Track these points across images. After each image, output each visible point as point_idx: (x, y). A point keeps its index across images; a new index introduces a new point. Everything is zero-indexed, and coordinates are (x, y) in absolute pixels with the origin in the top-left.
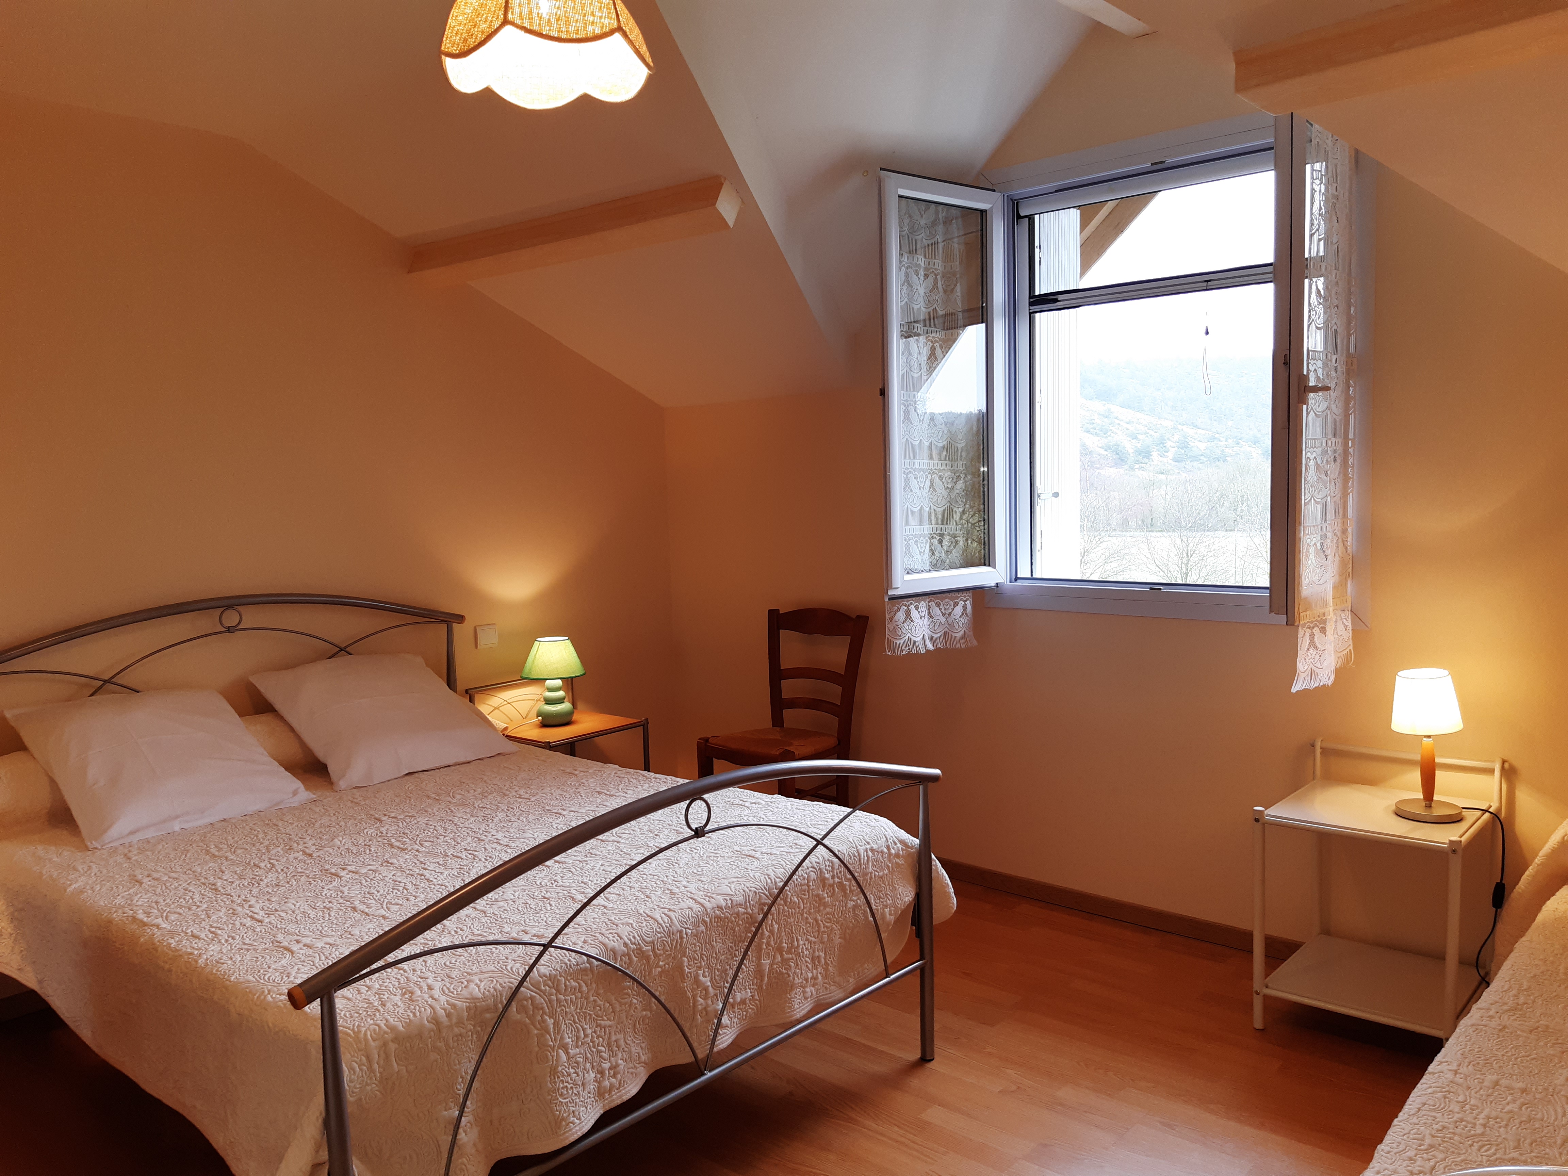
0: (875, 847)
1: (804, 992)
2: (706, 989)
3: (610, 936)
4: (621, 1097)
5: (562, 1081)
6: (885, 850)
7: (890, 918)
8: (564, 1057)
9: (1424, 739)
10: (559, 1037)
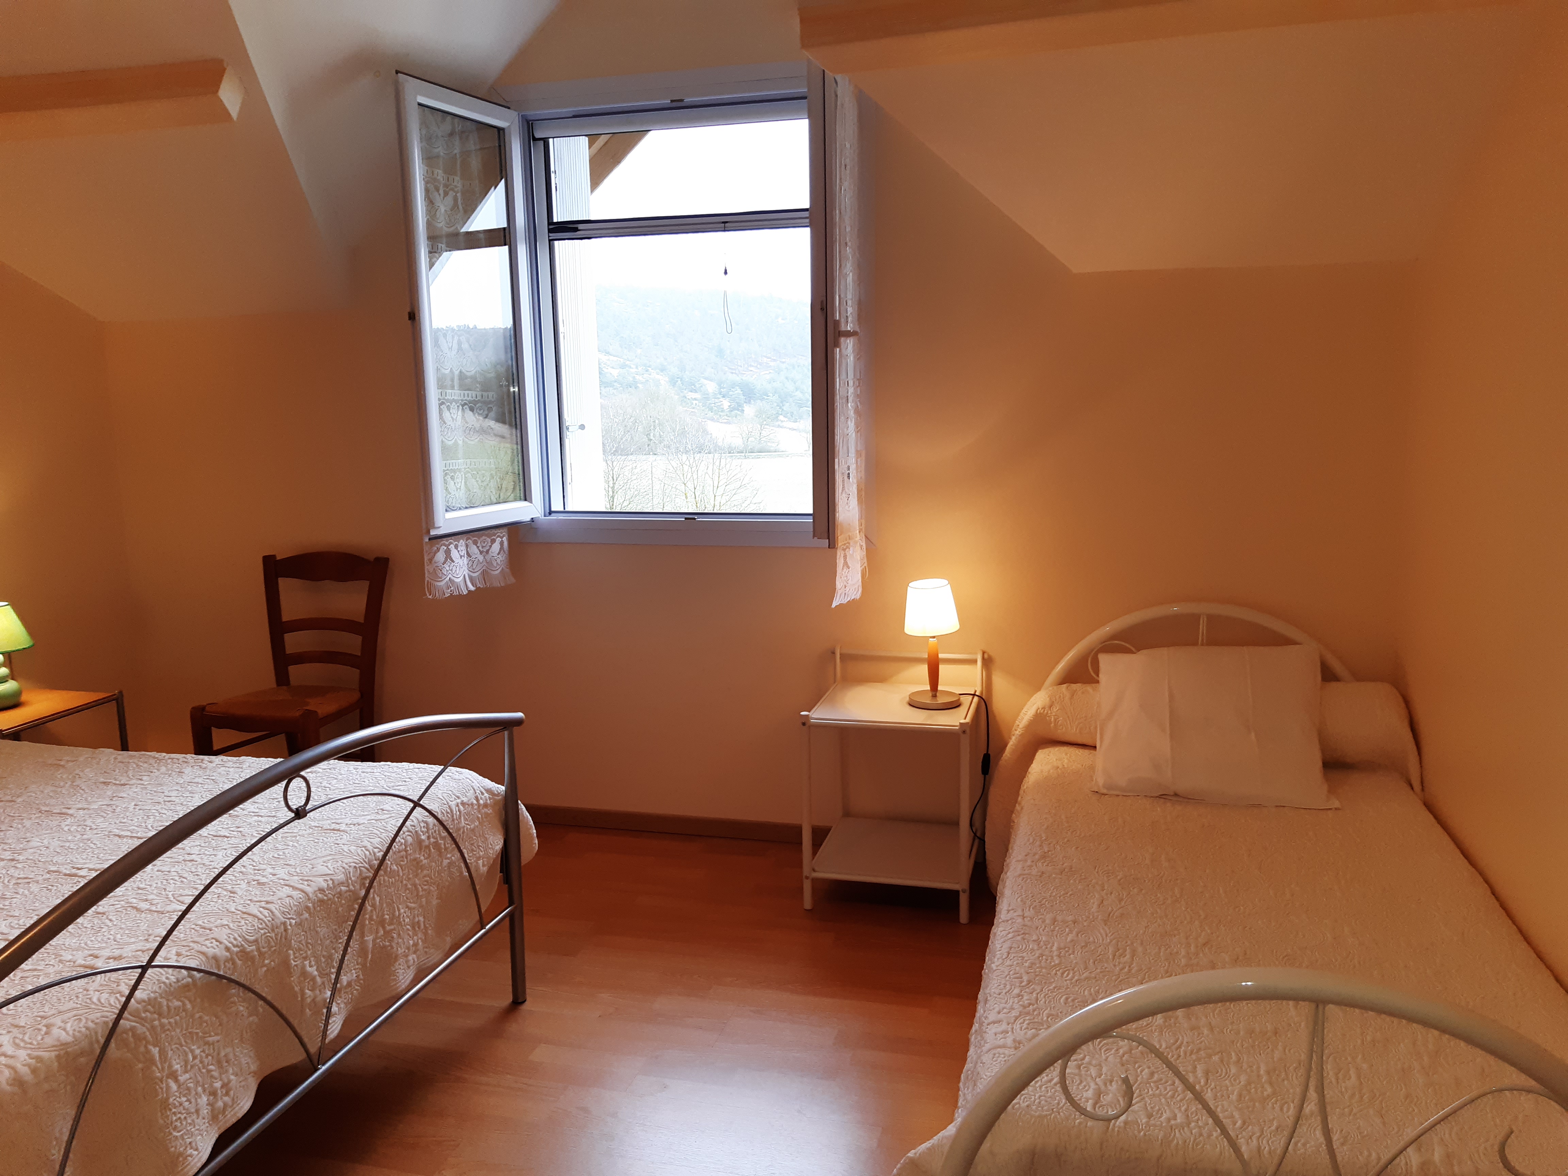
0: (465, 800)
1: (407, 961)
2: (313, 979)
3: (207, 943)
4: (235, 1114)
5: (174, 1113)
6: (475, 802)
7: (484, 869)
8: (174, 1086)
9: (930, 639)
10: (166, 1065)
